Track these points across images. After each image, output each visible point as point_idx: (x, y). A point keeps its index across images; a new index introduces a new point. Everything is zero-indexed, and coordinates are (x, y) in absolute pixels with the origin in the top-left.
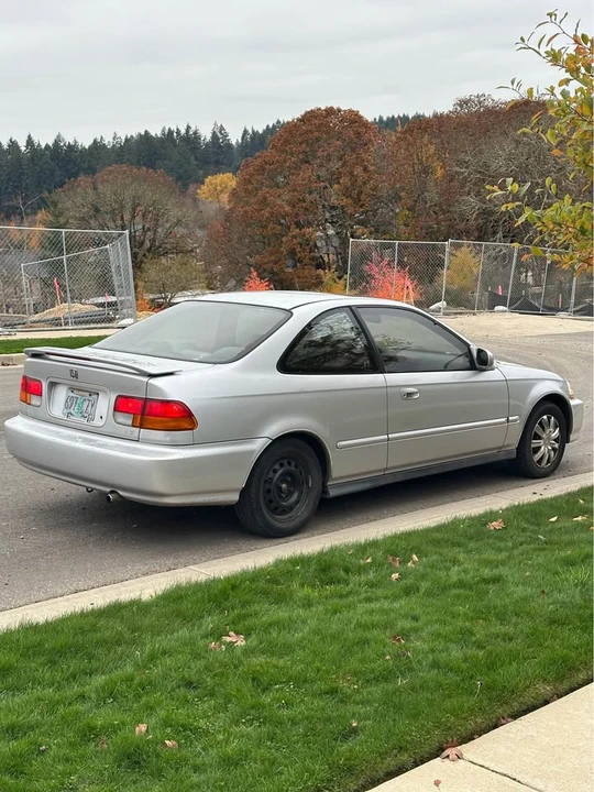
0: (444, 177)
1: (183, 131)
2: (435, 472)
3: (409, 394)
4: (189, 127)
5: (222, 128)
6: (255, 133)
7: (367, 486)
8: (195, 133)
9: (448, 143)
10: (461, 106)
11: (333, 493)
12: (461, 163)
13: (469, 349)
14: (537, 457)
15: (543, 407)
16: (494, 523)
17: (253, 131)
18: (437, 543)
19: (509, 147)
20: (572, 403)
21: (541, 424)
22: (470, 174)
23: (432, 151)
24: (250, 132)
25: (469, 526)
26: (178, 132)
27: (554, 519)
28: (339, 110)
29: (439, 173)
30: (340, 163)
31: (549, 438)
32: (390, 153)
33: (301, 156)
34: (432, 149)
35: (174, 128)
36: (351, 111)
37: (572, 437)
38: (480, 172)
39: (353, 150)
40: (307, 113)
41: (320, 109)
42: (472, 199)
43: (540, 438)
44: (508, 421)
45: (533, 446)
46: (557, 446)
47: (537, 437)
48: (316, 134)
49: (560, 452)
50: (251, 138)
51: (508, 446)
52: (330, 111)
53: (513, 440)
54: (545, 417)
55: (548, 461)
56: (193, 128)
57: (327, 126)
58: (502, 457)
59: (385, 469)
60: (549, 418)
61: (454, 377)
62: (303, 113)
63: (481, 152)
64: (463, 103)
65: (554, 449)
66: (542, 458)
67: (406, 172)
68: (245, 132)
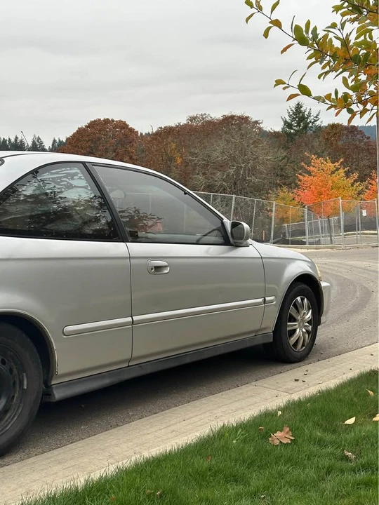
0: (182, 163)
1: (13, 140)
2: (188, 360)
3: (158, 268)
4: (17, 138)
5: (39, 138)
6: (61, 142)
7: (106, 382)
8: (21, 141)
9: (184, 142)
10: (191, 121)
11: (58, 394)
12: (193, 154)
13: (223, 224)
14: (293, 340)
15: (296, 289)
16: (278, 434)
17: (59, 140)
18: (201, 478)
19: (222, 144)
20: (323, 284)
21: (295, 306)
22: (199, 161)
23: (173, 147)
24: (58, 141)
25: (244, 441)
26: (10, 140)
27: (351, 421)
28: (113, 121)
29: (179, 161)
30: (114, 154)
31: (303, 320)
32: (147, 148)
33: (88, 149)
34: (174, 146)
35: (7, 138)
36: (121, 121)
37: (323, 319)
38: (205, 160)
39: (123, 146)
40: (91, 122)
41: (100, 120)
42: (201, 177)
43: (295, 320)
44: (265, 301)
45: (289, 329)
46: (310, 328)
47: (292, 319)
48: (98, 135)
49: (313, 334)
50: (58, 145)
51: (265, 329)
52: (107, 121)
53: (270, 323)
54: (299, 298)
55: (303, 345)
56: (20, 138)
57: (105, 130)
58: (259, 341)
59: (130, 360)
60: (302, 300)
61: (207, 251)
62: (89, 122)
63: (205, 147)
64: (193, 119)
65: (308, 332)
66: (297, 341)
67: (158, 160)
68: (55, 141)
